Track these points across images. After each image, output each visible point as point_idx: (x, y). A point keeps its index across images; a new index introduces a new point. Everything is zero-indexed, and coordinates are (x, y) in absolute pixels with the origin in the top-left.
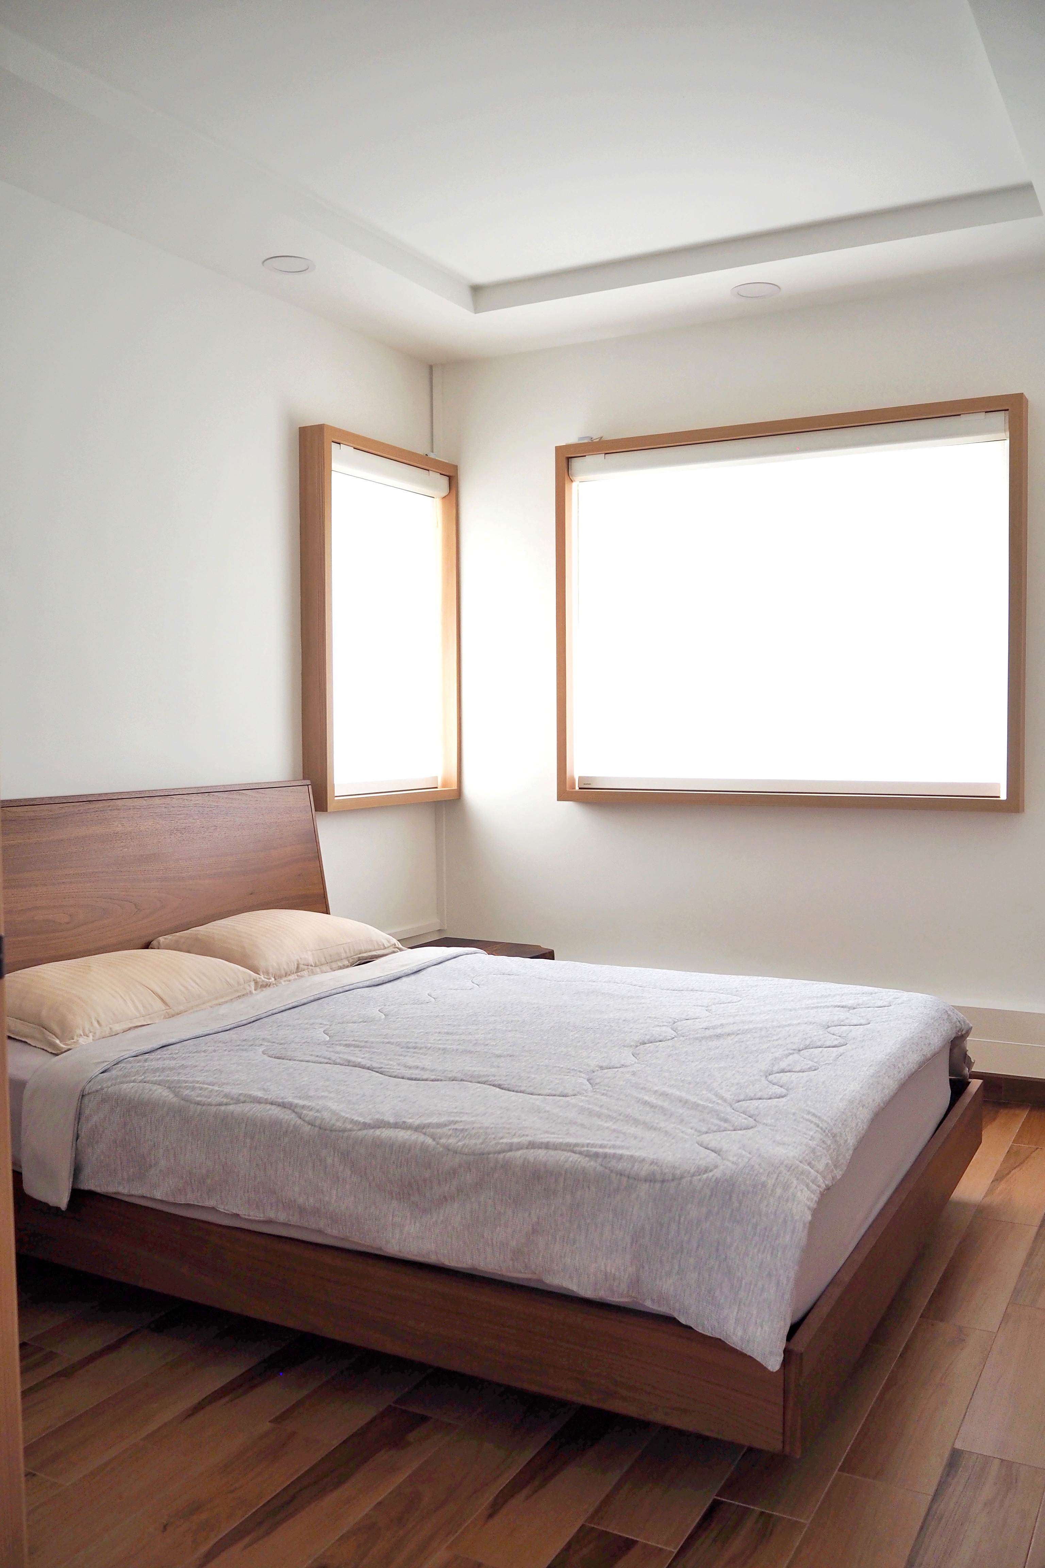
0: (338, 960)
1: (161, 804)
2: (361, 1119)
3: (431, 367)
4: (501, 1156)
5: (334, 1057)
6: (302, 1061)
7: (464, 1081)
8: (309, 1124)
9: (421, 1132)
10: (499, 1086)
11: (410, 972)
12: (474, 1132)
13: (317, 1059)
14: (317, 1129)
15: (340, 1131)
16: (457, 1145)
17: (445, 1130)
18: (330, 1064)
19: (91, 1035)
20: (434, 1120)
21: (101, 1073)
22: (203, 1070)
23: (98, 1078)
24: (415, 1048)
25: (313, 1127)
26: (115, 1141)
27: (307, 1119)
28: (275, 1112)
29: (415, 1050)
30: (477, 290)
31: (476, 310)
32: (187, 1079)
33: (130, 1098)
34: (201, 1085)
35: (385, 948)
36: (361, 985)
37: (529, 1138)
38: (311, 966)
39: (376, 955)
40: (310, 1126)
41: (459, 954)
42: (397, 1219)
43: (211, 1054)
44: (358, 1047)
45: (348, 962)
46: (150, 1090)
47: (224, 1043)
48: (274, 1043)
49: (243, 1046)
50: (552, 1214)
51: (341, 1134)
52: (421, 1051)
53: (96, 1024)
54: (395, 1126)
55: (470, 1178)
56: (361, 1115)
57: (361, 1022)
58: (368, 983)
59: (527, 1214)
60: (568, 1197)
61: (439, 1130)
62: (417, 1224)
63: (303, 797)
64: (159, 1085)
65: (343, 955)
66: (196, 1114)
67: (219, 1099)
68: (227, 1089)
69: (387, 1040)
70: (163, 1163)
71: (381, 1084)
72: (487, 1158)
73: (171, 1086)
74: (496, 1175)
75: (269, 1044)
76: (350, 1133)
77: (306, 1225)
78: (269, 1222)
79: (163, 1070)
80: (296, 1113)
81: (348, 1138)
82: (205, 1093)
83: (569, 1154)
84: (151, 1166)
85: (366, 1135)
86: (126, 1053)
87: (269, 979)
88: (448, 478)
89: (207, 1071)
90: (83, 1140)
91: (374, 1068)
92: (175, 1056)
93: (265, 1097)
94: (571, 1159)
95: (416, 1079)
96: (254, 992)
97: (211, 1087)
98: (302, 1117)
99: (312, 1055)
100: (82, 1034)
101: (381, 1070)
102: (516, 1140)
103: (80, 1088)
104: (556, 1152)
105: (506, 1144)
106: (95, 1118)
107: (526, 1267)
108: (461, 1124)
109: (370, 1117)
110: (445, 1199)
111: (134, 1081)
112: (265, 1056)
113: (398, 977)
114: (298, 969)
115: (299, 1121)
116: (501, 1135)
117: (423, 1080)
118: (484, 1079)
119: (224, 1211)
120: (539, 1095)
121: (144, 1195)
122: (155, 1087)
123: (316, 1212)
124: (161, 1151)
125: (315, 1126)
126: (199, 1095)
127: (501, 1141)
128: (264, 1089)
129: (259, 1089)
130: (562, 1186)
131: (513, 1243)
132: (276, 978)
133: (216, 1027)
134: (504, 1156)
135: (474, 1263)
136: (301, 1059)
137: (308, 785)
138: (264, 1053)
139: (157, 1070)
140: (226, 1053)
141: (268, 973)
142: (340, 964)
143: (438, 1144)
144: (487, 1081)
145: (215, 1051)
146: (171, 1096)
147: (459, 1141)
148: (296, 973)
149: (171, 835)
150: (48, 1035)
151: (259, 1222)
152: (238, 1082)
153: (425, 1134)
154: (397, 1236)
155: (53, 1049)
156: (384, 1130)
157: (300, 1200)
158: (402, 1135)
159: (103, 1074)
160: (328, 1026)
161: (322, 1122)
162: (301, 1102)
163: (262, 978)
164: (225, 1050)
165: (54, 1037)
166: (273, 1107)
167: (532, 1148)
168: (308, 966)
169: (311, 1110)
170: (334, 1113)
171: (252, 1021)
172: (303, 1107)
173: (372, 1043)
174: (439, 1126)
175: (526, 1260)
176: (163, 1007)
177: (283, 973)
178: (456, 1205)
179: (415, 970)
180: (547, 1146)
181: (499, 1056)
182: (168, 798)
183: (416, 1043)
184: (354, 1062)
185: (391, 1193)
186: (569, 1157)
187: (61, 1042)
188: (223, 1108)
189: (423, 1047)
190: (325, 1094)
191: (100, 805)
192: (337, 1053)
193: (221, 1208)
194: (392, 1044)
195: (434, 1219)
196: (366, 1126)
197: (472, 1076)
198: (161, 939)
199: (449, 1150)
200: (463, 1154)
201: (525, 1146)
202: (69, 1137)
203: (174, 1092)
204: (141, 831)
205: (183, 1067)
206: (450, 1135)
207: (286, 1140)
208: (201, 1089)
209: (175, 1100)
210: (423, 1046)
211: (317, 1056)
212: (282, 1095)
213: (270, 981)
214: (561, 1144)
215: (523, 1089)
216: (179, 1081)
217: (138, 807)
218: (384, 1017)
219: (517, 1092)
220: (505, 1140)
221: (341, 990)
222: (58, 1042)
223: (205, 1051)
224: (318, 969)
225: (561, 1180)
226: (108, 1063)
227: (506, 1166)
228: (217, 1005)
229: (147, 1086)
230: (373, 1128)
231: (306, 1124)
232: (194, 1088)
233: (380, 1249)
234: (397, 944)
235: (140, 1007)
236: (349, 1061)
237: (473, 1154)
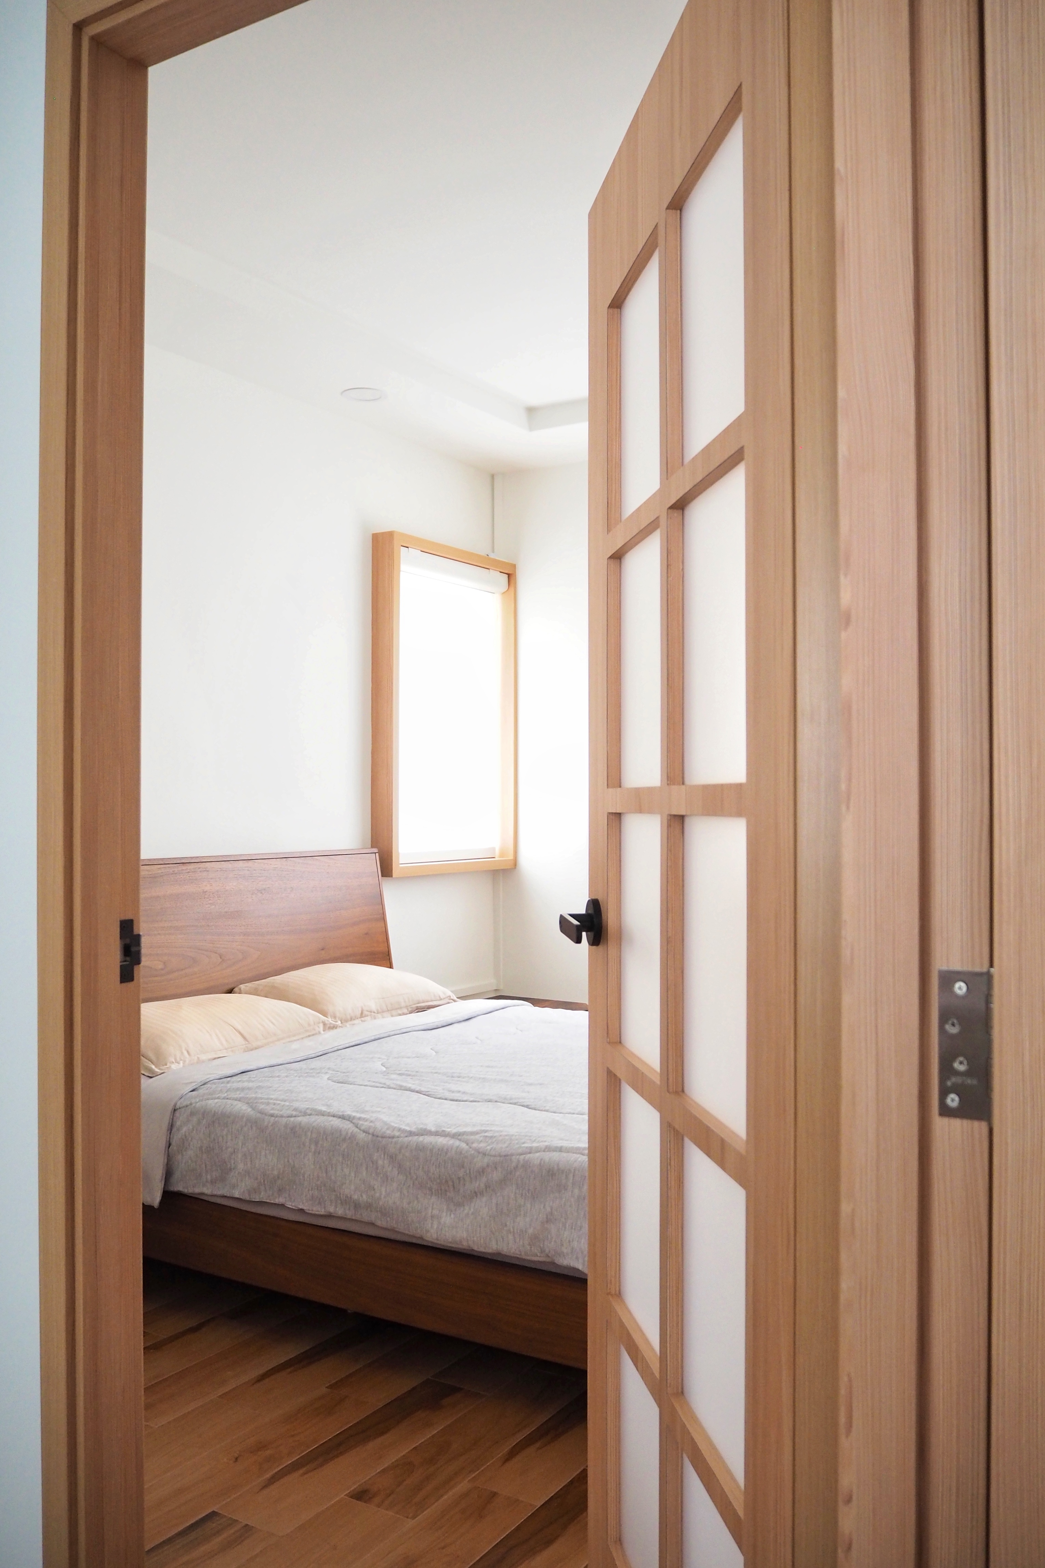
0: (399, 1008)
1: (245, 867)
2: (408, 1128)
3: (493, 476)
4: (522, 1157)
5: (388, 1083)
6: (361, 1085)
7: (498, 1102)
8: (364, 1132)
9: (457, 1139)
10: (527, 1107)
11: (462, 1019)
12: (501, 1138)
13: (374, 1084)
14: (370, 1136)
15: (389, 1138)
16: (486, 1148)
17: (477, 1137)
18: (384, 1088)
19: (181, 1062)
20: (469, 1129)
21: (191, 1091)
22: (276, 1090)
23: (188, 1096)
24: (459, 1077)
25: (367, 1135)
26: (201, 1148)
27: (363, 1128)
28: (336, 1122)
29: (459, 1079)
30: (531, 411)
31: (531, 428)
32: (263, 1097)
33: (215, 1112)
34: (275, 1101)
35: (441, 999)
36: (417, 1028)
37: (546, 1144)
38: (374, 1012)
39: (432, 1005)
40: (364, 1134)
41: (507, 1006)
42: (435, 1212)
43: (284, 1079)
44: (409, 1075)
45: (407, 1010)
46: (232, 1105)
47: (295, 1070)
48: (338, 1071)
49: (312, 1073)
50: (563, 1205)
51: (390, 1140)
52: (464, 1080)
53: (185, 1053)
54: (437, 1134)
55: (496, 1176)
56: (408, 1125)
57: (414, 1057)
58: (423, 1028)
59: (542, 1206)
60: (576, 1191)
61: (472, 1137)
62: (452, 1216)
63: (372, 863)
64: (239, 1101)
65: (403, 1004)
66: (270, 1124)
67: (289, 1112)
68: (296, 1105)
69: (436, 1071)
70: (241, 1166)
71: (427, 1103)
72: (511, 1160)
73: (250, 1102)
74: (518, 1173)
75: (333, 1072)
76: (397, 1139)
77: (358, 1217)
78: (330, 1216)
79: (243, 1089)
80: (353, 1123)
81: (396, 1143)
82: (278, 1107)
83: (578, 1155)
84: (230, 1169)
85: (410, 1141)
86: (210, 1076)
87: (336, 1022)
88: (507, 576)
89: (280, 1091)
90: (174, 1147)
91: (423, 1092)
92: (253, 1079)
93: (329, 1111)
94: (579, 1159)
95: (456, 1101)
96: (322, 1032)
97: (283, 1103)
98: (358, 1126)
99: (369, 1081)
100: (174, 1061)
101: (427, 1093)
102: (535, 1145)
103: (173, 1104)
104: (568, 1154)
105: (527, 1147)
106: (184, 1129)
107: (542, 1251)
108: (490, 1132)
109: (415, 1127)
110: (476, 1194)
111: (218, 1098)
112: (330, 1081)
113: (450, 1023)
114: (362, 1015)
115: (356, 1130)
116: (523, 1141)
117: (463, 1101)
118: (516, 1101)
119: (291, 1207)
120: (560, 1113)
121: (225, 1195)
122: (235, 1103)
123: (369, 1206)
124: (240, 1156)
125: (369, 1133)
126: (273, 1109)
127: (523, 1145)
128: (327, 1105)
129: (323, 1105)
130: (571, 1181)
131: (530, 1231)
132: (343, 1022)
133: (289, 1058)
134: (525, 1157)
135: (498, 1247)
136: (360, 1083)
137: (375, 853)
138: (328, 1079)
139: (238, 1089)
140: (297, 1078)
141: (335, 1017)
142: (400, 1012)
143: (471, 1148)
144: (517, 1102)
145: (287, 1076)
146: (249, 1110)
147: (488, 1145)
148: (360, 1018)
149: (252, 894)
150: (146, 1062)
151: (321, 1216)
152: (306, 1100)
153: (460, 1140)
154: (435, 1227)
155: (149, 1074)
156: (426, 1137)
157: (355, 1197)
158: (441, 1141)
159: (192, 1093)
160: (385, 1060)
161: (374, 1131)
162: (358, 1115)
163: (329, 1020)
164: (296, 1076)
165: (150, 1062)
166: (335, 1119)
167: (547, 1151)
168: (371, 1012)
169: (367, 1121)
170: (385, 1123)
171: (320, 1055)
172: (360, 1119)
173: (422, 1073)
174: (472, 1133)
175: (542, 1246)
176: (243, 1042)
177: (349, 1017)
178: (484, 1199)
179: (466, 1017)
180: (560, 1149)
181: (530, 1084)
182: (251, 863)
183: (460, 1073)
184: (406, 1087)
185: (430, 1189)
186: (579, 1158)
187: (156, 1067)
188: (292, 1119)
189: (466, 1077)
190: (379, 1109)
191: (192, 866)
192: (391, 1079)
193: (289, 1205)
194: (439, 1073)
195: (466, 1211)
196: (411, 1134)
197: (505, 1099)
198: (242, 986)
199: (479, 1153)
200: (491, 1155)
201: (543, 1150)
202: (163, 1144)
203: (251, 1107)
204: (227, 890)
205: (259, 1087)
206: (481, 1141)
207: (345, 1146)
208: (274, 1104)
209: (252, 1113)
210: (466, 1075)
211: (374, 1082)
212: (342, 1110)
213: (337, 1023)
214: (573, 1147)
215: (547, 1108)
216: (256, 1098)
217: (224, 869)
218: (435, 1053)
219: (541, 1110)
220: (526, 1145)
221: (399, 1032)
222: (153, 1067)
223: (278, 1076)
224: (379, 1015)
225: (571, 1176)
226: (196, 1083)
227: (526, 1166)
228: (289, 1042)
229: (229, 1102)
230: (417, 1135)
231: (362, 1132)
232: (268, 1104)
233: (421, 1238)
234: (451, 996)
235: (224, 1042)
236: (401, 1086)
237: (500, 1156)
